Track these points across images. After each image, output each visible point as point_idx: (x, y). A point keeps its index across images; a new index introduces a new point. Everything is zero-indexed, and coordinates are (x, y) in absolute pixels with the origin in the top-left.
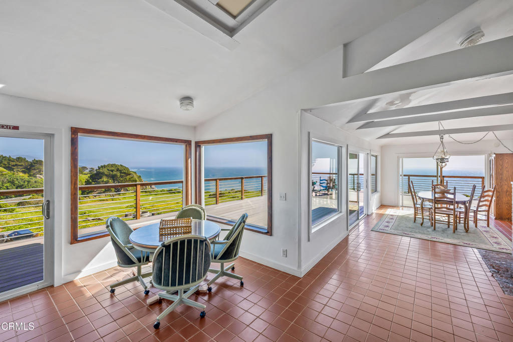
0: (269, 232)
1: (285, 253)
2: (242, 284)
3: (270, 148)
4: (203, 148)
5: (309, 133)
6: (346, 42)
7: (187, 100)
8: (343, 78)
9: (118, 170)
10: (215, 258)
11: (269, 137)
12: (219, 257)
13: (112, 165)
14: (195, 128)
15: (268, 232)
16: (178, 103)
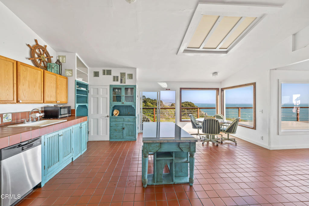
0: (255, 128)
1: (262, 138)
2: (236, 144)
3: (255, 89)
4: (225, 91)
5: (278, 80)
6: (294, 33)
7: (215, 73)
8: (292, 51)
9: (189, 105)
10: (224, 131)
11: (254, 84)
12: (225, 131)
13: (187, 102)
14: (221, 83)
15: (253, 128)
16: (212, 75)
